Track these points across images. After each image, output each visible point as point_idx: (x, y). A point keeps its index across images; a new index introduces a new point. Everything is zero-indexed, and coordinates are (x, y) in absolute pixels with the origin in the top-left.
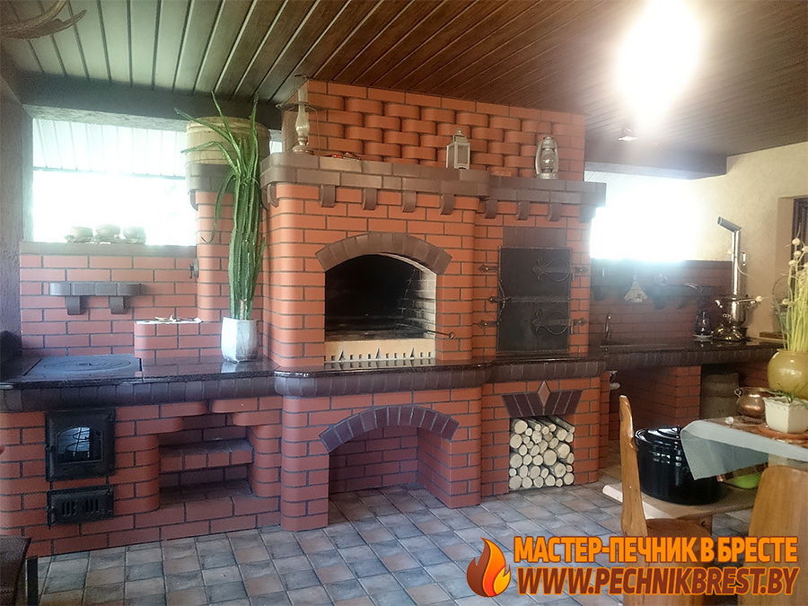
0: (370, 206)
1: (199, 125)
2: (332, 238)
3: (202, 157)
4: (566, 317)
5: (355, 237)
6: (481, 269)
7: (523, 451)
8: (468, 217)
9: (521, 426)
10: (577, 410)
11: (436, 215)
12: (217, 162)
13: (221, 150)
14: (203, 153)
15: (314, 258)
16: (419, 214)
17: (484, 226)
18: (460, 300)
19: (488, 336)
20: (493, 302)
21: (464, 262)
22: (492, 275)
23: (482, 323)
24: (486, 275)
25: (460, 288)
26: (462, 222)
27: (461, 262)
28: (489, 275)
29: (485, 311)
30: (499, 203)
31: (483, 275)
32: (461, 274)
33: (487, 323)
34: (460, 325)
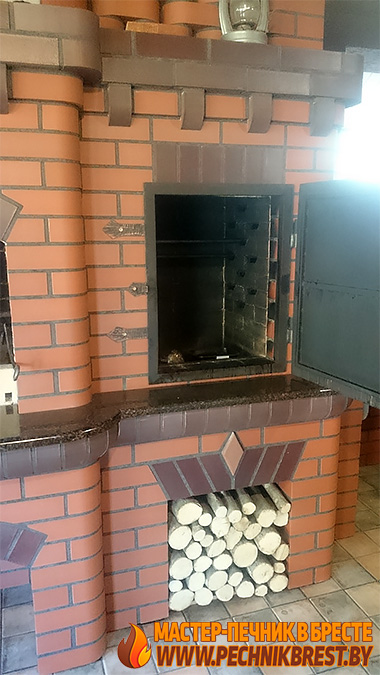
6: (108, 230)
7: (194, 551)
8: (56, 118)
9: (189, 511)
10: (296, 475)
17: (107, 141)
18: (50, 295)
19: (130, 355)
20: (137, 292)
21: (52, 217)
22: (133, 243)
23: (117, 333)
24: (121, 243)
25: (48, 272)
26: (40, 129)
27: (45, 218)
28: (128, 242)
29: (123, 311)
30: (136, 92)
31: (113, 242)
32: (47, 242)
33: (128, 331)
34: (54, 345)
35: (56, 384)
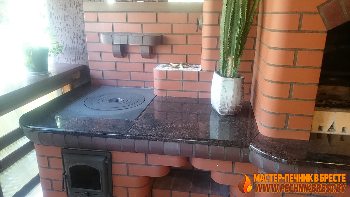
15: (315, 13)
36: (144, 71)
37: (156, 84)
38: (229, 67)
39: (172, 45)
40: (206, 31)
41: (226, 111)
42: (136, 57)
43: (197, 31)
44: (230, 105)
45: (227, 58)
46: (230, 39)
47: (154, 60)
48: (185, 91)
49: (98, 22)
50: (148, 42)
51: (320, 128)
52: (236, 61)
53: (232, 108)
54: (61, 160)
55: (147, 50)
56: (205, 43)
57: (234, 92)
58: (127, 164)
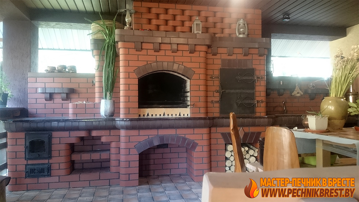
0: (157, 50)
1: (95, 24)
2: (141, 64)
3: (95, 37)
4: (253, 99)
5: (151, 64)
6: (211, 78)
7: (232, 159)
8: (202, 54)
9: (230, 147)
11: (187, 54)
12: (101, 38)
13: (102, 33)
14: (96, 35)
15: (133, 72)
16: (179, 53)
17: (211, 59)
18: (199, 90)
19: (215, 107)
20: (217, 92)
21: (201, 74)
22: (216, 81)
23: (212, 102)
24: (213, 81)
25: (199, 85)
26: (200, 56)
27: (199, 74)
28: (215, 80)
29: (213, 96)
30: (218, 49)
31: (212, 80)
32: (199, 79)
33: (215, 101)
34: (200, 102)
35: (200, 111)
36: (62, 108)
37: (71, 111)
38: (108, 97)
39: (79, 93)
40: (97, 84)
41: (107, 114)
42: (58, 100)
43: (93, 86)
44: (109, 111)
45: (107, 93)
46: (107, 85)
47: (69, 102)
48: (87, 114)
49: (36, 82)
50: (66, 91)
51: (144, 115)
52: (110, 94)
53: (110, 113)
54: (24, 140)
55: (65, 95)
56: (97, 90)
57: (110, 105)
58: (60, 138)
